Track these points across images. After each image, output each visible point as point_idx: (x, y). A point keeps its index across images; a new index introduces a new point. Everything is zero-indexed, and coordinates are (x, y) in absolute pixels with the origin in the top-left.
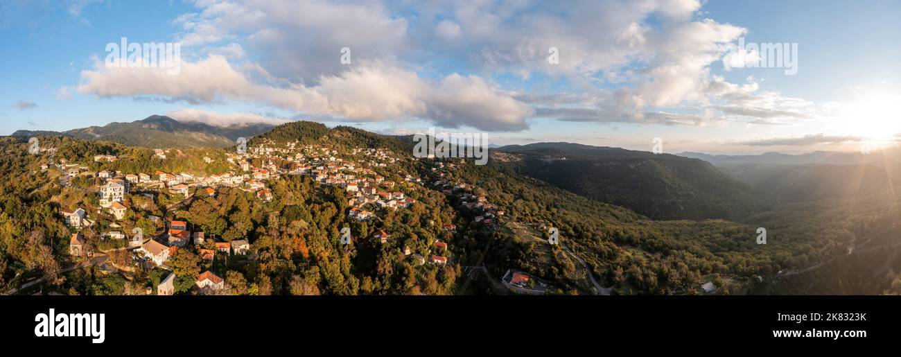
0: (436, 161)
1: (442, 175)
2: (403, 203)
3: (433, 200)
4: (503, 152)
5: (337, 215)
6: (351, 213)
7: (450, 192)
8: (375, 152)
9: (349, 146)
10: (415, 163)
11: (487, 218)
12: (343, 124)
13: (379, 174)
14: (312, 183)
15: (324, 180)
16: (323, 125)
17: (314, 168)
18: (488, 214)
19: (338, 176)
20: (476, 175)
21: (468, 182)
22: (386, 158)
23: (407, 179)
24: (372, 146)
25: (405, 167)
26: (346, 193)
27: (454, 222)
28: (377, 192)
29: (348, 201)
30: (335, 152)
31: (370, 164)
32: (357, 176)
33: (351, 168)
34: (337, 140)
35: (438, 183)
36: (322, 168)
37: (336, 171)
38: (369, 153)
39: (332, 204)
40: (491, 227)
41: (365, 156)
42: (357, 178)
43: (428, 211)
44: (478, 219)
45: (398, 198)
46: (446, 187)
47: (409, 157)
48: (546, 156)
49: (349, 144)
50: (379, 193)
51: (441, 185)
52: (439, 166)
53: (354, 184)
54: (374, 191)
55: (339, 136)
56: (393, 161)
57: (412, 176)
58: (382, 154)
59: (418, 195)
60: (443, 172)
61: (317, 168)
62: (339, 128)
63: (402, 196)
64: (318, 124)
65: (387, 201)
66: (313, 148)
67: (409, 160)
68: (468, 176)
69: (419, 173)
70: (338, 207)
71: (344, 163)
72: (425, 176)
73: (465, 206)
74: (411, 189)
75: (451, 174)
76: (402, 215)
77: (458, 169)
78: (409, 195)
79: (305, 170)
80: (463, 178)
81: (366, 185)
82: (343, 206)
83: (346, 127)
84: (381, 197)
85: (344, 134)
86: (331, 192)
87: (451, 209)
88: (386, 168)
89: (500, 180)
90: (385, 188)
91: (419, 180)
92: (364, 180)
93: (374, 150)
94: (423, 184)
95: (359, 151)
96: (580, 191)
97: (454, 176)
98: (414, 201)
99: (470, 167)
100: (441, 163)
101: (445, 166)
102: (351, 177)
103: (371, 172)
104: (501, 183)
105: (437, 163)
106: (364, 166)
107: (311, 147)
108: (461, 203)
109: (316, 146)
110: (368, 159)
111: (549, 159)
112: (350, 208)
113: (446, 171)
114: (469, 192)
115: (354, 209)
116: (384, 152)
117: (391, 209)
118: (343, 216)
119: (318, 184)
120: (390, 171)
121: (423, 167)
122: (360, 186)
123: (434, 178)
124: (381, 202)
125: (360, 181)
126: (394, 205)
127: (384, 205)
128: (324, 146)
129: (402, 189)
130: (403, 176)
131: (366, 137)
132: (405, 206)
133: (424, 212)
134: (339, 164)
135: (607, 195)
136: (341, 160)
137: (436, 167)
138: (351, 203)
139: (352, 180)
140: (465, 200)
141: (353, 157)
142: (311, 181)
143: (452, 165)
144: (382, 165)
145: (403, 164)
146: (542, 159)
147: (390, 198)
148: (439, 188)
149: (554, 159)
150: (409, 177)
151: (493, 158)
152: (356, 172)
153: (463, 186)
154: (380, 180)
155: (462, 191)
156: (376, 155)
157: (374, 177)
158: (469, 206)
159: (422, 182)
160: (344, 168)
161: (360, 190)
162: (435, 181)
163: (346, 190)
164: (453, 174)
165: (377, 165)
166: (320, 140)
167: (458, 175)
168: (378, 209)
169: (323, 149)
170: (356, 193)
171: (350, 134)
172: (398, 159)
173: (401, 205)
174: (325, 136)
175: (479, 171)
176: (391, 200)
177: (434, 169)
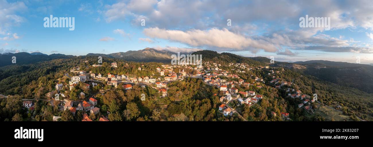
0: (270, 70)
1: (274, 77)
2: (255, 100)
3: (272, 95)
4: (298, 64)
5: (210, 110)
6: (220, 109)
7: (279, 87)
8: (240, 65)
9: (227, 62)
10: (260, 71)
11: (305, 105)
12: (225, 52)
13: (241, 78)
14: (201, 83)
15: (208, 82)
16: (216, 52)
17: (205, 74)
18: (305, 102)
19: (217, 80)
20: (290, 76)
21: (288, 81)
22: (245, 68)
23: (256, 80)
24: (239, 62)
25: (255, 72)
26: (219, 92)
27: (288, 110)
28: (239, 92)
29: (219, 98)
30: (220, 65)
31: (237, 71)
32: (228, 80)
33: (226, 75)
34: (222, 59)
35: (272, 82)
36: (209, 74)
37: (217, 76)
38: (237, 66)
39: (209, 101)
40: (310, 111)
41: (235, 67)
42: (227, 81)
43: (271, 104)
44: (300, 106)
45: (251, 95)
46: (277, 84)
47: (257, 68)
48: (318, 66)
49: (227, 61)
50: (240, 92)
51: (274, 83)
52: (272, 72)
53: (225, 86)
54: (237, 91)
55: (223, 57)
56: (249, 69)
57: (258, 77)
58: (243, 66)
59: (263, 91)
60: (274, 76)
61: (207, 74)
62: (224, 54)
63: (254, 94)
64: (213, 51)
65: (245, 98)
66: (209, 63)
67: (257, 69)
68: (286, 77)
69: (262, 76)
70: (212, 103)
71: (222, 71)
72: (265, 78)
73: (290, 97)
74: (259, 87)
75: (278, 77)
76: (255, 110)
77: (281, 74)
78: (258, 92)
79: (201, 75)
80: (284, 78)
81: (233, 86)
82: (215, 102)
83: (227, 53)
84: (241, 96)
85: (226, 56)
86: (210, 91)
87: (283, 100)
88: (245, 73)
89: (302, 78)
90: (244, 88)
91: (262, 80)
92: (231, 83)
93: (239, 64)
94: (264, 82)
95: (232, 64)
96: (334, 81)
97: (280, 77)
98: (262, 98)
99: (287, 72)
100: (273, 71)
101: (275, 72)
102: (224, 81)
103: (237, 76)
104: (302, 80)
105: (270, 71)
106: (234, 73)
107: (208, 63)
108: (287, 95)
109: (211, 62)
110: (237, 69)
111: (319, 67)
112: (220, 104)
113: (276, 75)
114: (290, 87)
115: (222, 105)
116: (245, 65)
117: (247, 105)
118: (214, 111)
119: (205, 84)
120: (247, 75)
121: (264, 73)
122: (229, 87)
123: (270, 79)
124: (241, 100)
125: (229, 83)
126: (249, 102)
127: (242, 102)
128: (215, 62)
129: (254, 89)
130: (254, 78)
131: (236, 57)
132: (256, 101)
133: (269, 106)
134: (220, 72)
135: (346, 83)
136: (221, 70)
137: (270, 72)
138: (221, 100)
139: (224, 83)
140: (289, 93)
141: (229, 68)
142: (201, 82)
143: (278, 72)
144: (243, 72)
145: (254, 71)
146: (315, 67)
147: (247, 95)
148: (273, 85)
149: (321, 67)
150: (257, 79)
151: (294, 67)
152: (228, 77)
153: (286, 83)
154: (241, 82)
155: (286, 86)
156: (241, 67)
157: (238, 81)
158: (292, 97)
159: (264, 81)
160: (221, 74)
161: (228, 90)
162: (270, 80)
163: (219, 90)
164: (279, 76)
165: (241, 72)
166: (213, 59)
167: (282, 77)
168: (238, 105)
169: (214, 64)
170: (225, 92)
171: (228, 56)
172: (251, 69)
173: (254, 101)
174: (216, 57)
175: (291, 74)
176: (248, 97)
177: (269, 74)
